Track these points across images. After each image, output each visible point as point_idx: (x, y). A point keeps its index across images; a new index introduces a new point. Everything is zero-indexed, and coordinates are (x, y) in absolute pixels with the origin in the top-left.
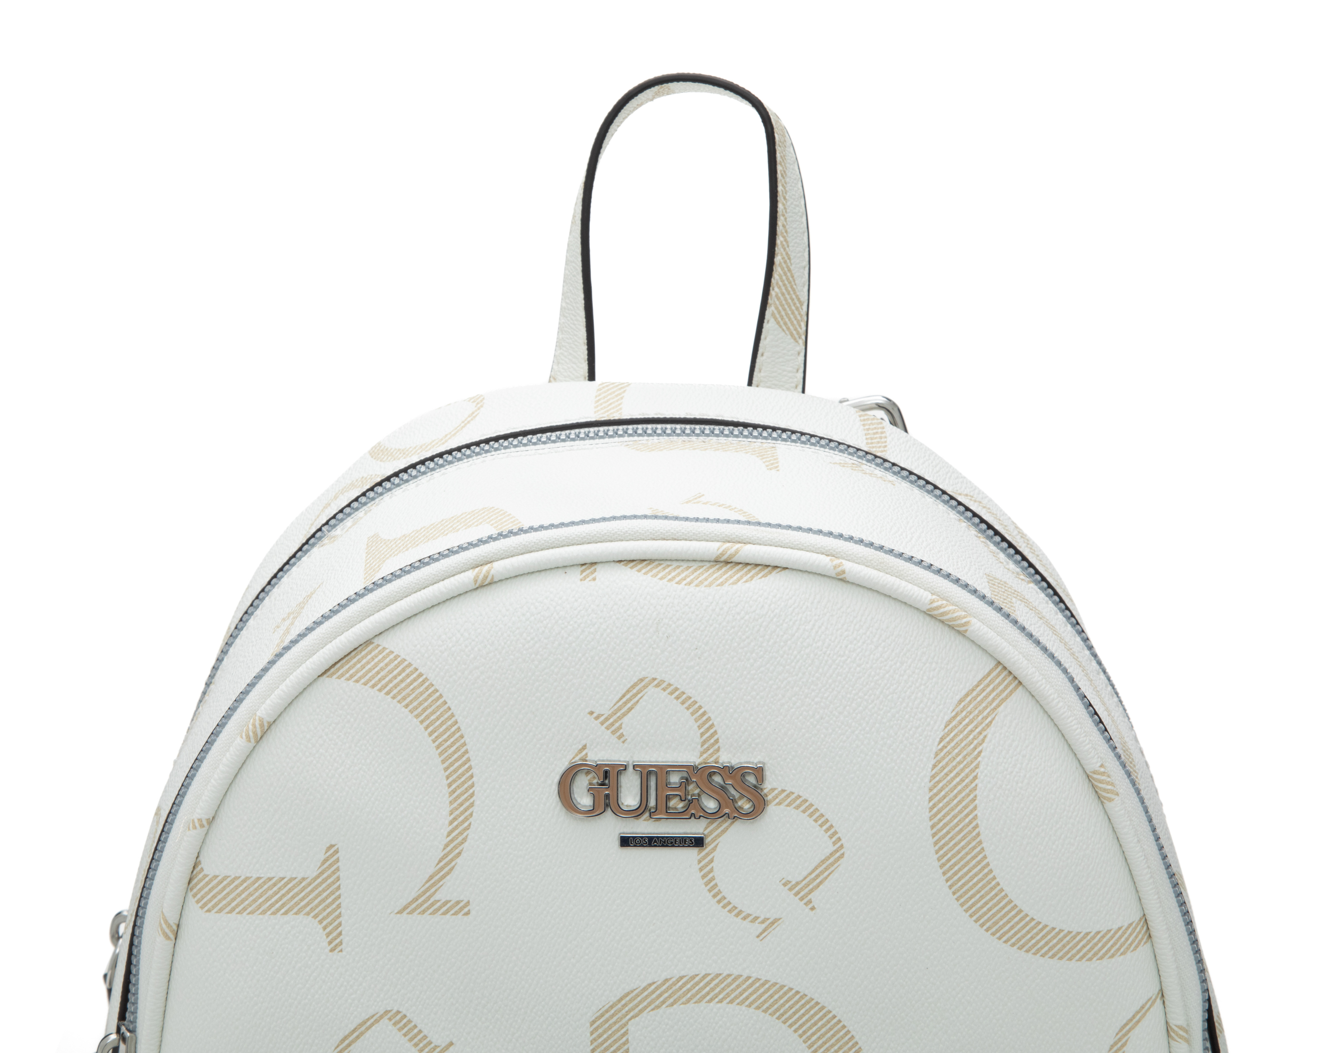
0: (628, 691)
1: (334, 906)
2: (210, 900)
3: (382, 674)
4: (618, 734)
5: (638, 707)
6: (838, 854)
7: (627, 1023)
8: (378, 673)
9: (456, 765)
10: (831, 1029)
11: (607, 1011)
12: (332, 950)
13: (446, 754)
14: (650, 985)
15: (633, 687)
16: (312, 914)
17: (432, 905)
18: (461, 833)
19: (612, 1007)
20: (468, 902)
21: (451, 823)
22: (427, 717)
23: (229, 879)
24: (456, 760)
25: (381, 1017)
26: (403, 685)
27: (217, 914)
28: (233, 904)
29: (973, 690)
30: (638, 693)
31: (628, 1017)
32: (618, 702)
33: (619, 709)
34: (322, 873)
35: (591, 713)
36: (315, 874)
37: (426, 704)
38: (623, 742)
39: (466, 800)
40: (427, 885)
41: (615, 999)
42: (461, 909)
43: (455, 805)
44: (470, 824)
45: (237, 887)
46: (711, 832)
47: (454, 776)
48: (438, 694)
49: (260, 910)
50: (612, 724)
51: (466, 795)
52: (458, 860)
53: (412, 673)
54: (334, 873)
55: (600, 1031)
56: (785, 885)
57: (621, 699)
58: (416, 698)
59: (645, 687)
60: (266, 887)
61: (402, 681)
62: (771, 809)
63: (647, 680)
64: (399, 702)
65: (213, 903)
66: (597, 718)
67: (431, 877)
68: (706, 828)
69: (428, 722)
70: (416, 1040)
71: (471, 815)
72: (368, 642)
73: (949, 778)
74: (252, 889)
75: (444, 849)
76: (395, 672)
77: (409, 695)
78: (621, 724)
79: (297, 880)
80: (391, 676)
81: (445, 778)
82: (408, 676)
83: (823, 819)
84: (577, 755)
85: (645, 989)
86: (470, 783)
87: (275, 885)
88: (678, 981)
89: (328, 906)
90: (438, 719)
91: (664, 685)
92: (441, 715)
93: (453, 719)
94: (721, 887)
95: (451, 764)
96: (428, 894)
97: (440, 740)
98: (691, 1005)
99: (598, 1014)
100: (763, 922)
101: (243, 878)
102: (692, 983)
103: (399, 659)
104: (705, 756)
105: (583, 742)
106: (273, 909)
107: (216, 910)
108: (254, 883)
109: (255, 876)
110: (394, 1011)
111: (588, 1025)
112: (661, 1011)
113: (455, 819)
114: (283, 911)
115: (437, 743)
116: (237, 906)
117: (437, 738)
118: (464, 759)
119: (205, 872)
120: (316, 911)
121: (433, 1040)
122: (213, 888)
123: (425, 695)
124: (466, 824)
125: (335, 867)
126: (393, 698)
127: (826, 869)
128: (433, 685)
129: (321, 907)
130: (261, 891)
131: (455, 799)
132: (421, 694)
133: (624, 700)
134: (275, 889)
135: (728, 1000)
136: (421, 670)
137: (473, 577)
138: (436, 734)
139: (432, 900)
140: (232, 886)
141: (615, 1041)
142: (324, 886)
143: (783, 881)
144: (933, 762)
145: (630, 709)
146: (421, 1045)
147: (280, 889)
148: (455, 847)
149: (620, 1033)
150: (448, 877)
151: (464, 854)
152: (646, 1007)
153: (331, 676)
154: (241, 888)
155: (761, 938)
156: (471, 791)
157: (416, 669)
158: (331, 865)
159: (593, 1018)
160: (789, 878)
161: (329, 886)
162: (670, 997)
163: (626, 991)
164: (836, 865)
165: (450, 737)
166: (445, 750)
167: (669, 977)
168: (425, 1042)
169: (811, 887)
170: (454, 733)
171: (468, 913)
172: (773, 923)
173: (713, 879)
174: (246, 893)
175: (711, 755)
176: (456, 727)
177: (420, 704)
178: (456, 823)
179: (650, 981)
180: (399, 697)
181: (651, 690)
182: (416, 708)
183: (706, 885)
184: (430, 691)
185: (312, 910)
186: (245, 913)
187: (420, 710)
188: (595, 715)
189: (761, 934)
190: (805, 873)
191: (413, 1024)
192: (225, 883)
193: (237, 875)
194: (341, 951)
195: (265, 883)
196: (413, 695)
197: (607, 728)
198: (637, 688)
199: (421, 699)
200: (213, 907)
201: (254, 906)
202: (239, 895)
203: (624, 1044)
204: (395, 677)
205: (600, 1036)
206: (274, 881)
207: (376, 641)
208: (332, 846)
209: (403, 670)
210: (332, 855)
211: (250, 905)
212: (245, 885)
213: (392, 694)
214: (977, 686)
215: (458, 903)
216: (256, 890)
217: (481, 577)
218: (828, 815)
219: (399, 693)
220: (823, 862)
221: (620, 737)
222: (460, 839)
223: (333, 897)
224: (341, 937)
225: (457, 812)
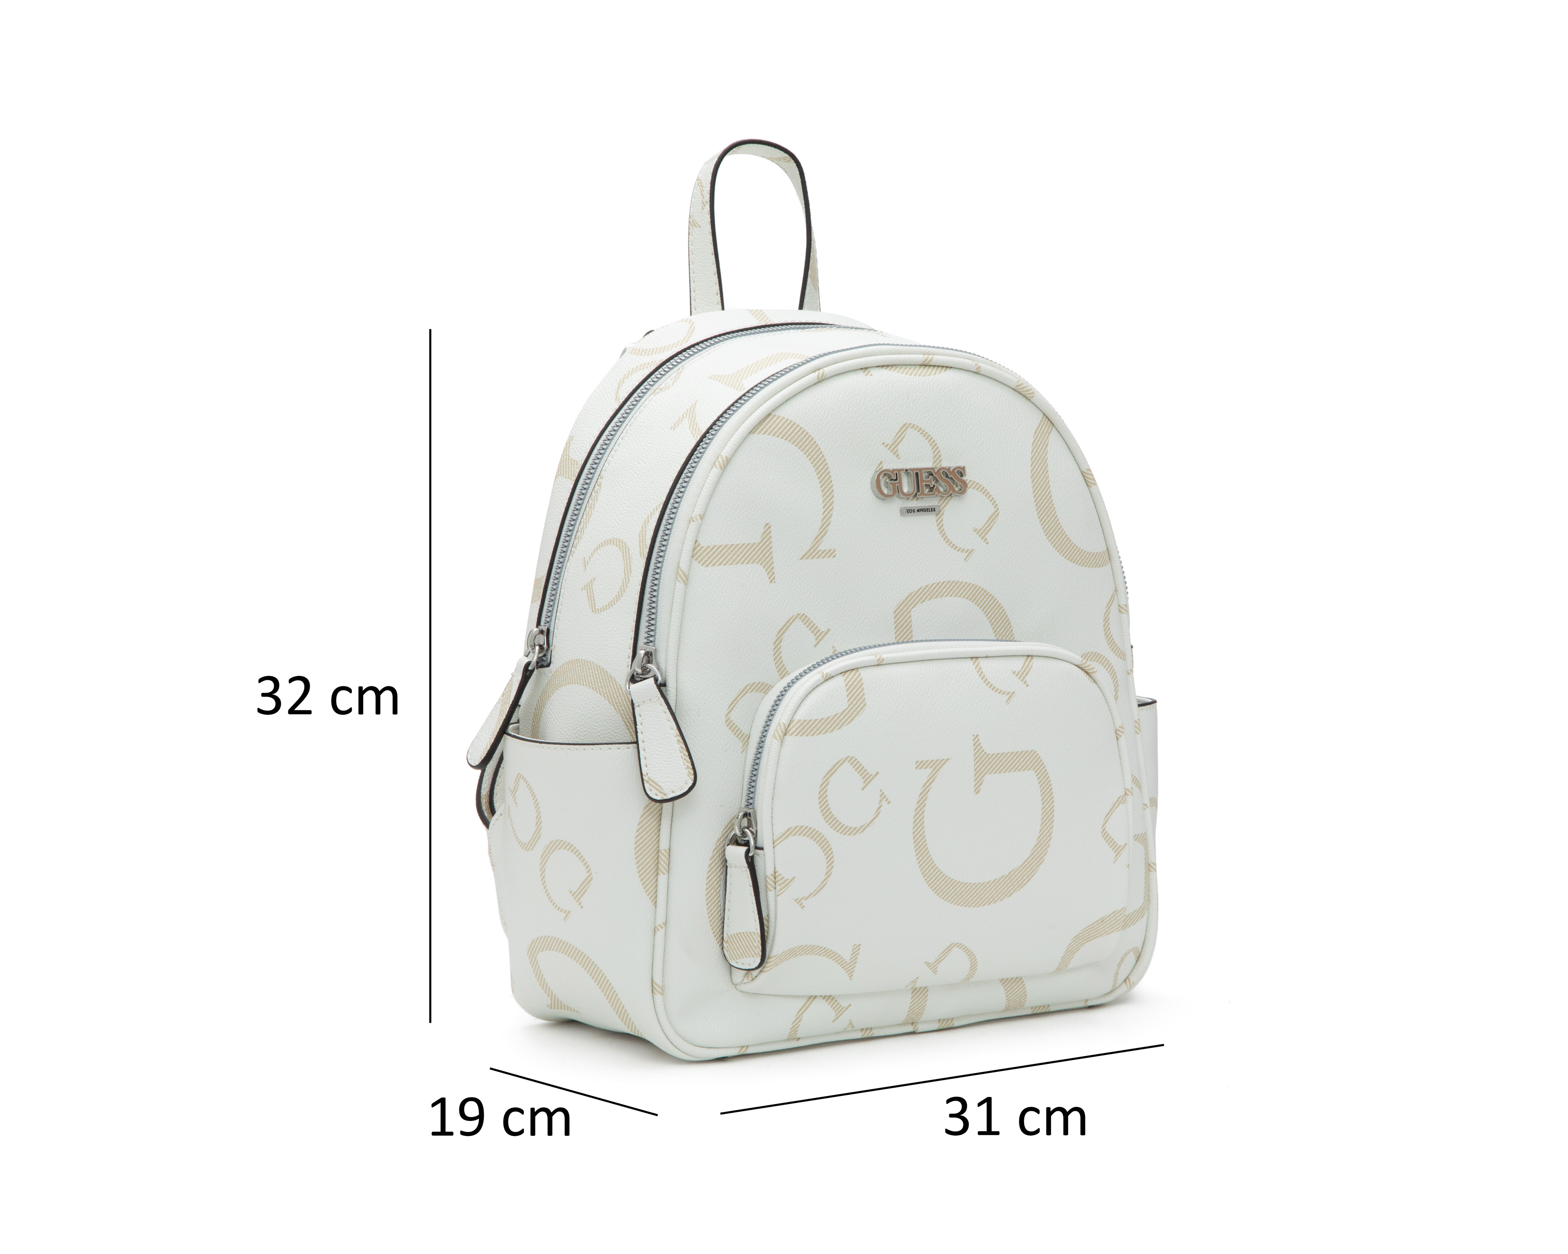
0: (899, 431)
1: (769, 558)
2: (707, 560)
3: (781, 429)
4: (896, 454)
5: (904, 439)
6: (997, 513)
7: (910, 611)
8: (779, 429)
9: (824, 475)
10: (997, 609)
11: (901, 605)
12: (771, 582)
13: (819, 470)
14: (920, 589)
15: (901, 428)
16: (760, 563)
17: (817, 553)
18: (829, 512)
19: (903, 603)
20: (835, 550)
21: (824, 507)
22: (807, 451)
23: (716, 547)
24: (823, 473)
25: (796, 618)
26: (793, 434)
27: (712, 567)
28: (721, 561)
29: (1038, 427)
30: (904, 432)
31: (911, 608)
32: (895, 437)
33: (896, 441)
34: (763, 540)
35: (884, 444)
36: (759, 541)
37: (806, 444)
38: (899, 459)
39: (830, 494)
40: (815, 542)
41: (904, 598)
42: (832, 554)
43: (825, 497)
44: (833, 507)
45: (721, 551)
46: (941, 505)
47: (823, 482)
48: (811, 438)
49: (735, 562)
50: (893, 449)
51: (829, 492)
52: (829, 527)
53: (796, 428)
54: (768, 539)
55: (898, 616)
56: (975, 531)
57: (896, 435)
58: (801, 441)
59: (907, 428)
60: (736, 549)
61: (792, 432)
62: (970, 491)
63: (907, 425)
64: (792, 443)
65: (709, 561)
66: (886, 446)
67: (817, 537)
68: (939, 503)
69: (808, 453)
70: (812, 629)
71: (833, 502)
72: (769, 415)
73: (1038, 471)
74: (729, 551)
75: (822, 521)
76: (788, 428)
77: (797, 439)
78: (897, 449)
79: (751, 545)
80: (786, 430)
81: (819, 483)
82: (795, 429)
83: (989, 495)
84: (878, 467)
85: (917, 592)
86: (831, 485)
87: (740, 548)
88: (932, 586)
89: (766, 558)
90: (812, 451)
91: (915, 427)
92: (814, 449)
93: (820, 451)
94: (947, 534)
95: (821, 475)
96: (815, 547)
97: (815, 462)
98: (938, 599)
99: (897, 607)
100: (966, 552)
101: (724, 545)
102: (938, 587)
103: (789, 421)
104: (935, 464)
105: (881, 460)
106: (741, 562)
107: (711, 565)
108: (730, 548)
109: (730, 544)
110: (802, 614)
111: (893, 613)
112: (925, 603)
113: (826, 505)
114: (746, 562)
115: (814, 464)
116: (723, 561)
117: (813, 461)
118: (827, 472)
119: (702, 545)
120: (761, 561)
121: (821, 629)
122: (708, 553)
123: (805, 439)
124: (831, 507)
125: (769, 536)
126: (789, 441)
127: (992, 521)
128: (808, 433)
129: (763, 559)
130: (734, 552)
131: (825, 494)
132: (803, 438)
133: (898, 435)
134: (741, 550)
135: (954, 595)
136: (801, 426)
137: (816, 376)
138: (812, 459)
139: (817, 550)
140: (719, 551)
141: (905, 621)
142: (764, 547)
143: (974, 529)
144: (1031, 463)
145: (901, 440)
146: (815, 632)
147: (743, 550)
148: (827, 520)
149: (907, 617)
150: (825, 537)
151: (831, 524)
152: (918, 601)
153: (754, 433)
154: (724, 551)
155: (966, 560)
156: (832, 489)
157: (798, 425)
158: (767, 535)
159: (895, 610)
160: (976, 528)
161: (766, 547)
162: (929, 595)
163: (909, 594)
164: (996, 519)
165: (819, 460)
166: (818, 468)
167: (927, 584)
168: (817, 630)
169: (986, 532)
170: (821, 458)
171: (834, 556)
172: (971, 552)
173: (943, 530)
174: (727, 554)
175: (938, 464)
176: (822, 455)
177: (803, 444)
178: (826, 507)
179: (919, 588)
180: (792, 441)
181: (909, 430)
182: (801, 446)
183: (941, 534)
184: (807, 436)
185: (760, 560)
186: (727, 565)
187: (803, 447)
188: (885, 445)
189: (966, 558)
190: (983, 524)
191: (810, 621)
192: (714, 549)
193: (721, 544)
194: (775, 582)
195: (735, 547)
196: (799, 439)
197: (891, 452)
198: (903, 429)
199: (803, 441)
200: (709, 564)
201: (732, 560)
202: (723, 555)
203: (910, 622)
204: (788, 431)
205: (898, 619)
206: (740, 546)
207: (773, 414)
208: (767, 524)
209: (792, 427)
210: (768, 529)
211: (729, 560)
212: (725, 549)
213: (788, 440)
214: (1039, 425)
215: (830, 551)
216: (732, 551)
217: (821, 375)
218: (991, 493)
219: (792, 439)
220: (990, 518)
221: (897, 456)
222: (829, 515)
223: (769, 553)
224: (774, 575)
225: (826, 501)
